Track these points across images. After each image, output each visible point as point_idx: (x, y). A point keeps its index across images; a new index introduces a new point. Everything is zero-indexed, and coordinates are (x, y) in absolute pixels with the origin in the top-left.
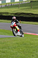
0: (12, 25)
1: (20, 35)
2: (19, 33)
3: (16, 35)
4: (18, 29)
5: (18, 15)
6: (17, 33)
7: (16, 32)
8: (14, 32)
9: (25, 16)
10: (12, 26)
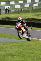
0: (17, 26)
1: (26, 37)
2: (25, 35)
3: (22, 37)
4: (24, 30)
5: (29, 21)
6: (23, 35)
7: (21, 34)
8: (20, 34)
9: (36, 22)
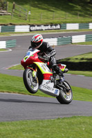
2: (48, 85)
3: (35, 89)
10: (25, 61)
